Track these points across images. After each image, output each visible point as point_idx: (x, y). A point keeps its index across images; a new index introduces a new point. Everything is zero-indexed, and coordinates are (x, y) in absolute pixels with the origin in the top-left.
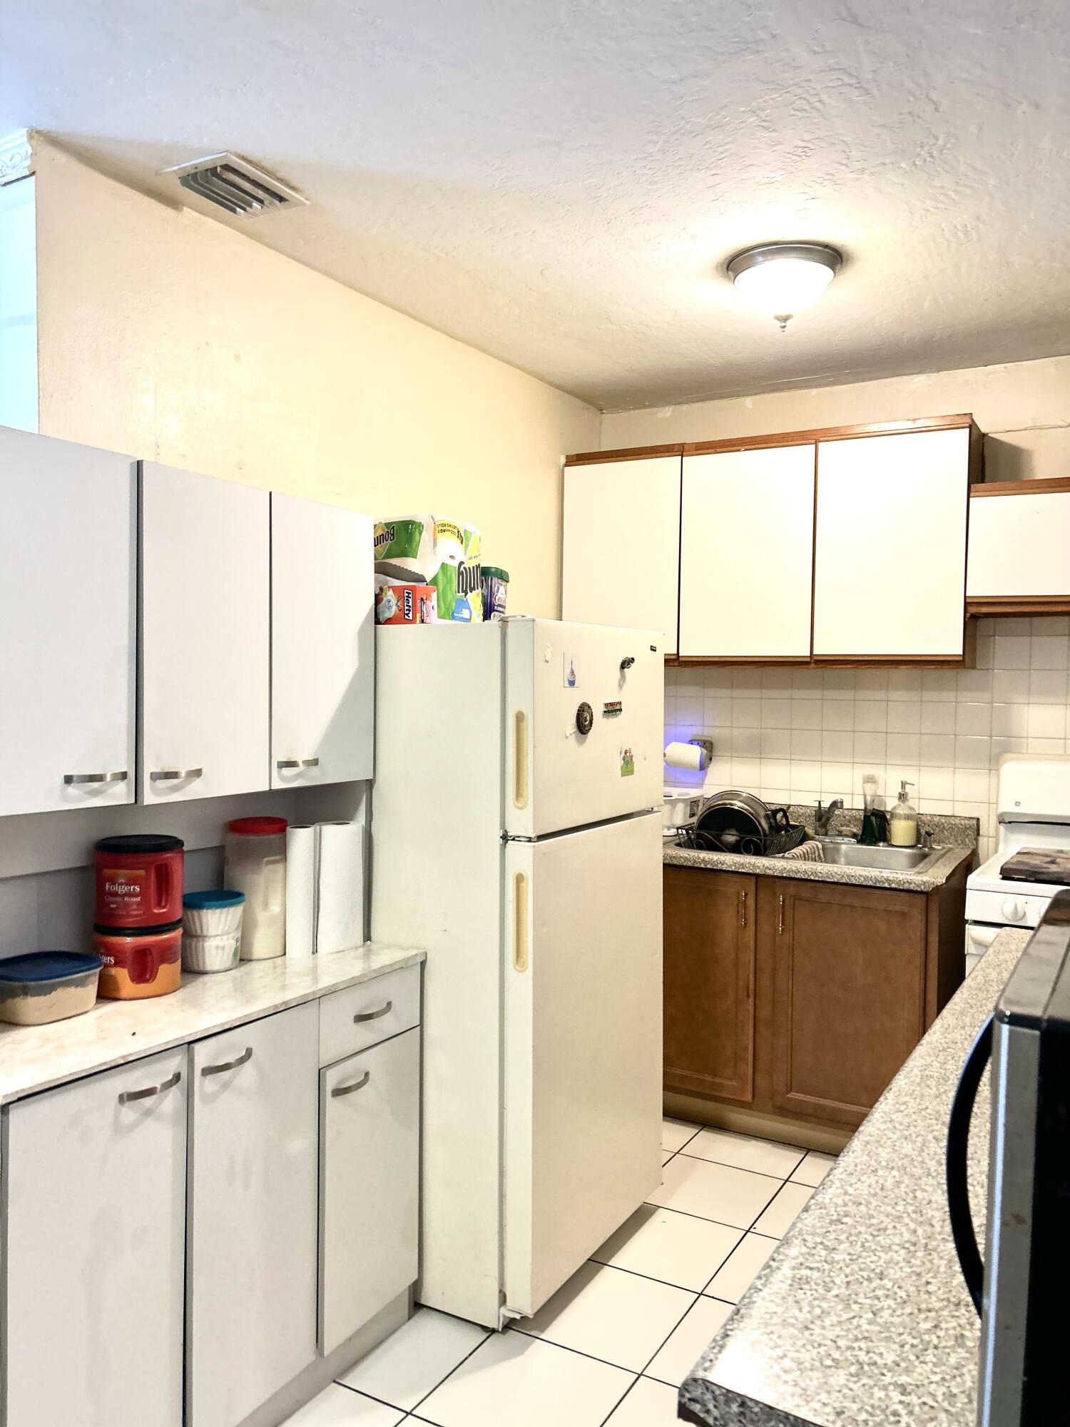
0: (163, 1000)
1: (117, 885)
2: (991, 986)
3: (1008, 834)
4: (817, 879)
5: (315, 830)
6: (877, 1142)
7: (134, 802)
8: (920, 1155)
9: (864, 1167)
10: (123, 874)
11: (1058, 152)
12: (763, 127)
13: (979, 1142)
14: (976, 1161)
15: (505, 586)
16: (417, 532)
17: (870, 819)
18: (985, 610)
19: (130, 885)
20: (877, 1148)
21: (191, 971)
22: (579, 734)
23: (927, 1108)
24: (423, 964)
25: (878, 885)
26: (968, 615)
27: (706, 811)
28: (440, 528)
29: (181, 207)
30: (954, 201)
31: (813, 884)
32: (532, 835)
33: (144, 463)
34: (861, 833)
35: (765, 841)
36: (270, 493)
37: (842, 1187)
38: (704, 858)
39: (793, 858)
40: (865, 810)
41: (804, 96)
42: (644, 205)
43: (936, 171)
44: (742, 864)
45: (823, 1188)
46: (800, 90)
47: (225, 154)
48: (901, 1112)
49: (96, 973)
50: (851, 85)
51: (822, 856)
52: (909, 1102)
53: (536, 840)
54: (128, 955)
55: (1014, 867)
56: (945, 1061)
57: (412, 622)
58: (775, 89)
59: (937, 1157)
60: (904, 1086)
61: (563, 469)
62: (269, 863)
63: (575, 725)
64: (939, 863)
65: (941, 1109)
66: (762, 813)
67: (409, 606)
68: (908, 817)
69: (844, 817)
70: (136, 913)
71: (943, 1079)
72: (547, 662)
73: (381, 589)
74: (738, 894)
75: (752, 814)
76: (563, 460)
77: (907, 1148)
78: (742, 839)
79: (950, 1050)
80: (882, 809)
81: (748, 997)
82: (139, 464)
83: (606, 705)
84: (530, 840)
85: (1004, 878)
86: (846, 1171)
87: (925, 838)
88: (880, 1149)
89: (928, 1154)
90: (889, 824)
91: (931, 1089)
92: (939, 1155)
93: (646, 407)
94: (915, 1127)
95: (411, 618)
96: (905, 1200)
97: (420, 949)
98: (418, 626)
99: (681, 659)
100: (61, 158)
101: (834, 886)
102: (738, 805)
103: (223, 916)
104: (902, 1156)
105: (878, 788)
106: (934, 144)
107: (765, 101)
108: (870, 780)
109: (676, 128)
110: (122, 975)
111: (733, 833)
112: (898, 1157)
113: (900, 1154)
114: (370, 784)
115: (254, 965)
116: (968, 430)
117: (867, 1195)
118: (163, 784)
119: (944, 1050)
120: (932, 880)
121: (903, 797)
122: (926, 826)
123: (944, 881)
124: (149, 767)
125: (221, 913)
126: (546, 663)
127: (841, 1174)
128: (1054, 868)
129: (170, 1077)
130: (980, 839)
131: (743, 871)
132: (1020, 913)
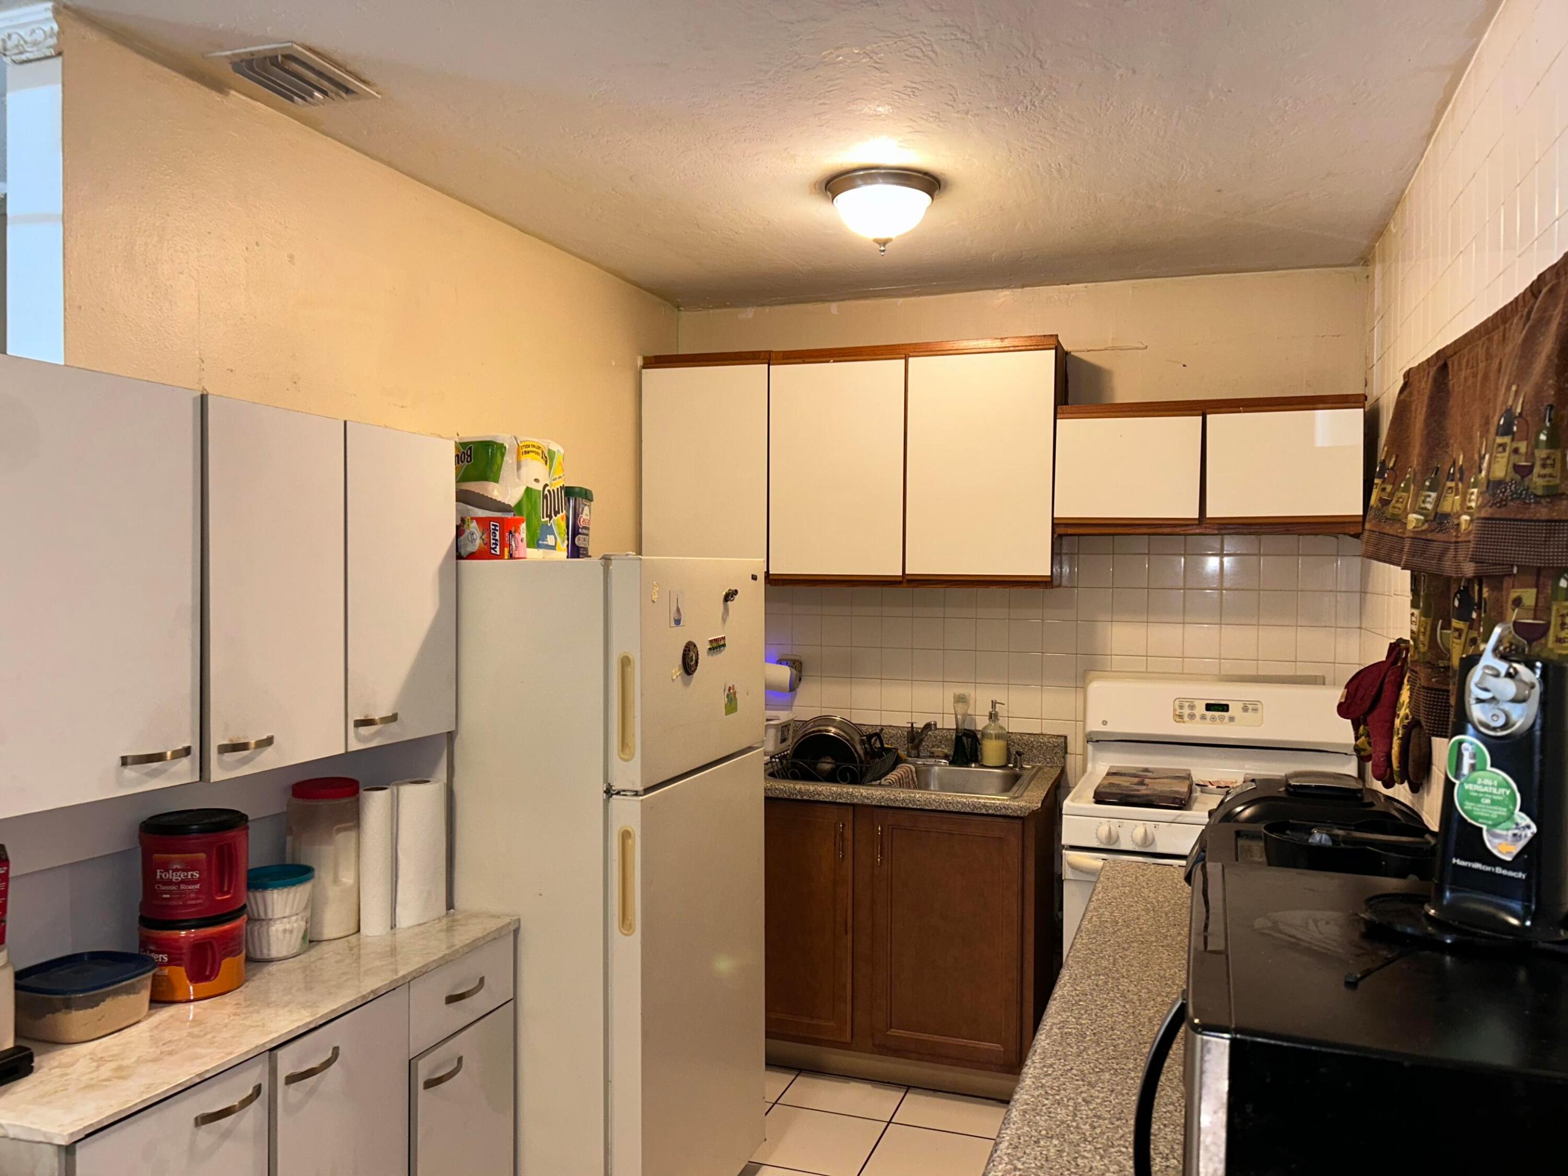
0: (227, 998)
1: (171, 871)
2: (1106, 927)
3: (1096, 752)
4: (915, 807)
5: (392, 793)
6: (1034, 1110)
7: (198, 779)
8: (1074, 1120)
9: (1027, 1139)
10: (176, 859)
11: (1148, 110)
12: (875, 67)
13: (1124, 1100)
14: (1124, 1121)
15: (589, 506)
16: (499, 454)
17: (962, 740)
18: (1070, 531)
19: (187, 871)
20: (1034, 1117)
21: (256, 961)
22: (685, 675)
23: (1072, 1069)
24: (516, 932)
25: (976, 812)
26: (1055, 536)
27: (800, 739)
28: (524, 450)
29: (227, 90)
30: (1051, 144)
31: (910, 813)
32: (639, 788)
33: (209, 397)
34: (952, 753)
35: (861, 768)
36: (345, 422)
37: (1010, 1162)
38: (800, 788)
39: (890, 785)
40: (957, 729)
41: (917, 45)
42: (748, 125)
43: (1036, 117)
44: (840, 794)
45: (994, 1165)
46: (914, 40)
47: (290, 44)
48: (1049, 1075)
49: (149, 977)
50: (963, 40)
51: (916, 779)
52: (1055, 1064)
53: (642, 793)
54: (184, 951)
55: (1108, 790)
56: (1080, 1016)
57: (501, 557)
58: (890, 37)
59: (1089, 1121)
60: (1047, 1046)
61: (640, 373)
62: (339, 831)
63: (682, 666)
64: (1032, 785)
65: (1085, 1068)
66: (857, 738)
67: (496, 540)
68: (998, 737)
69: (935, 737)
70: (194, 902)
71: (1081, 1035)
72: (653, 602)
73: (463, 520)
74: (836, 824)
75: (847, 740)
76: (640, 362)
77: (1062, 1113)
78: (838, 767)
79: (1081, 1003)
80: (973, 728)
81: (846, 933)
82: (203, 399)
83: (711, 641)
84: (636, 794)
85: (1097, 802)
86: (1011, 1144)
87: (1016, 759)
88: (1038, 1118)
89: (1081, 1118)
90: (980, 744)
91: (1072, 1048)
92: (1091, 1118)
93: (726, 306)
94: (1065, 1090)
95: (498, 553)
96: (1069, 1170)
97: (513, 916)
98: (505, 562)
99: (771, 577)
100: (92, 36)
101: (932, 814)
102: (832, 731)
103: (291, 896)
104: (1058, 1123)
105: (968, 707)
106: (1037, 95)
107: (879, 46)
108: (960, 699)
109: (788, 62)
110: (179, 974)
111: (829, 761)
112: (1055, 1125)
113: (1056, 1121)
114: (451, 736)
115: (324, 947)
116: (1053, 352)
117: (1034, 1168)
118: (230, 757)
119: (1077, 1003)
120: (1028, 805)
121: (993, 716)
122: (1016, 745)
123: (1039, 805)
124: (217, 738)
125: (288, 893)
126: (651, 603)
127: (1008, 1148)
128: (1143, 790)
129: (250, 1092)
130: (1068, 756)
131: (841, 801)
132: (1114, 837)
